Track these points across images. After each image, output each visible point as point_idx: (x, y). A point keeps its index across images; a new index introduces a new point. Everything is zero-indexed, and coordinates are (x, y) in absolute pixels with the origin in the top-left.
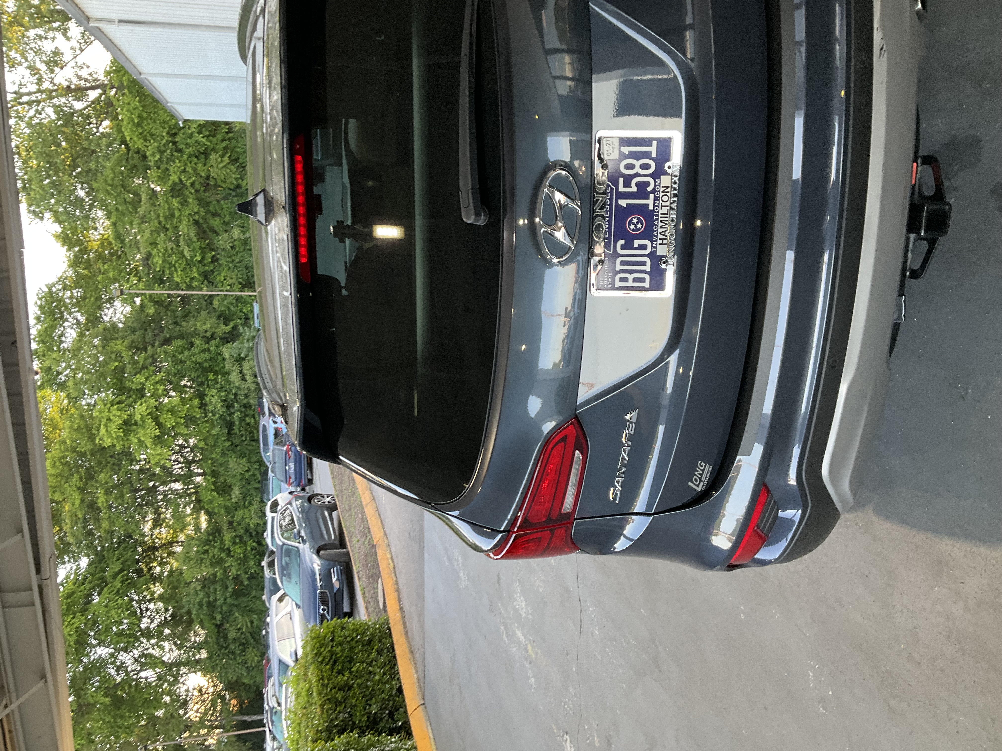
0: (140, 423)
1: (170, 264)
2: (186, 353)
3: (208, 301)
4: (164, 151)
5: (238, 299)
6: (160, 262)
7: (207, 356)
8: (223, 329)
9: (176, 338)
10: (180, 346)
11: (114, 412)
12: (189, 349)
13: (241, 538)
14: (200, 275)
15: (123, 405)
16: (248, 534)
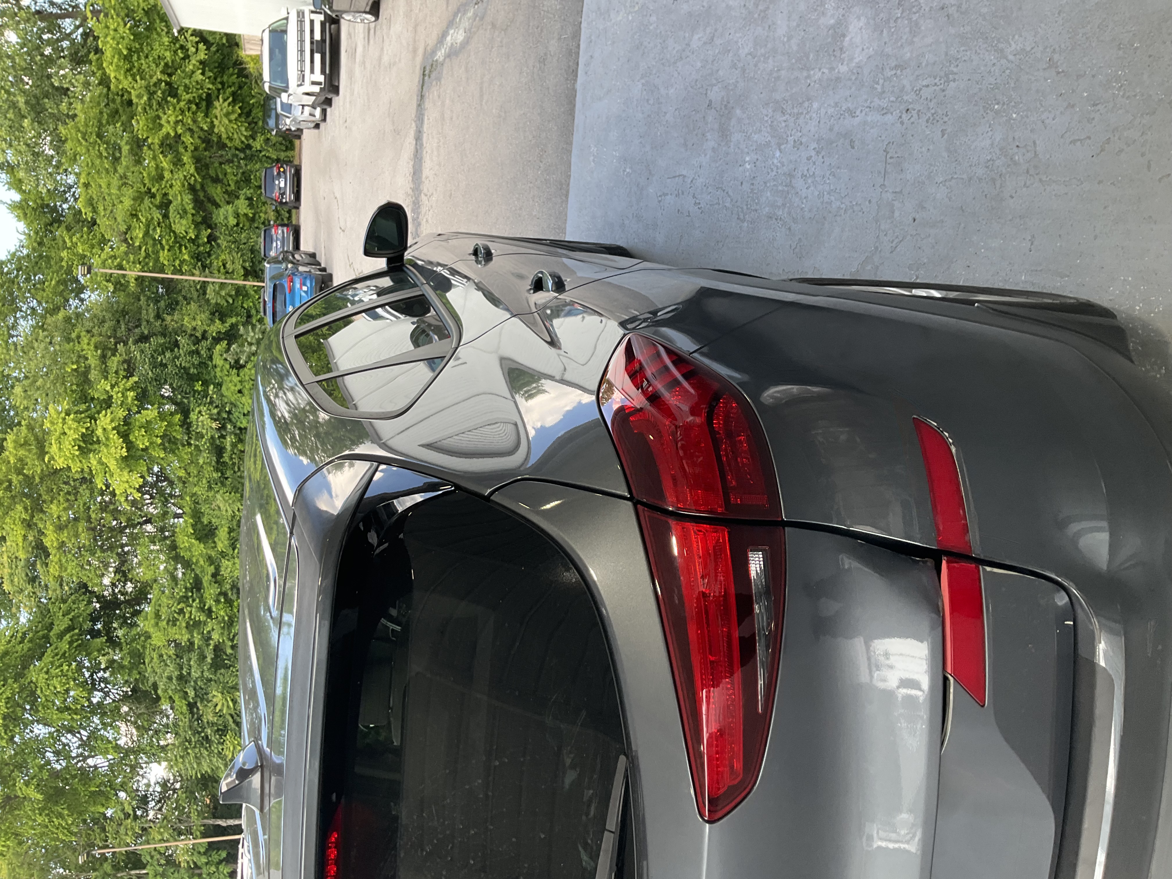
0: (103, 438)
1: (154, 239)
2: (168, 355)
3: (201, 291)
4: (155, 92)
5: (240, 291)
6: (141, 235)
7: (196, 360)
8: (218, 327)
9: (156, 335)
10: (161, 345)
11: (70, 422)
12: (172, 351)
13: (225, 594)
14: (192, 257)
15: (83, 415)
16: (235, 591)
